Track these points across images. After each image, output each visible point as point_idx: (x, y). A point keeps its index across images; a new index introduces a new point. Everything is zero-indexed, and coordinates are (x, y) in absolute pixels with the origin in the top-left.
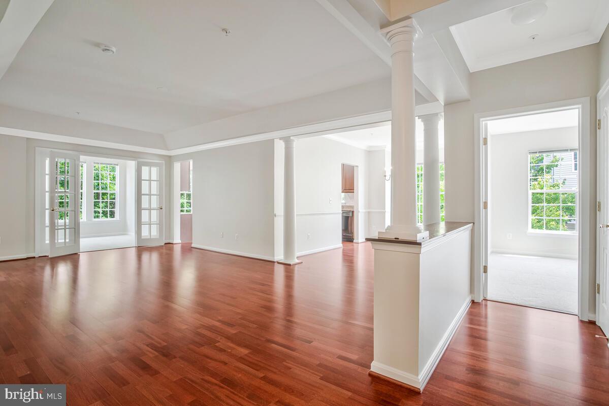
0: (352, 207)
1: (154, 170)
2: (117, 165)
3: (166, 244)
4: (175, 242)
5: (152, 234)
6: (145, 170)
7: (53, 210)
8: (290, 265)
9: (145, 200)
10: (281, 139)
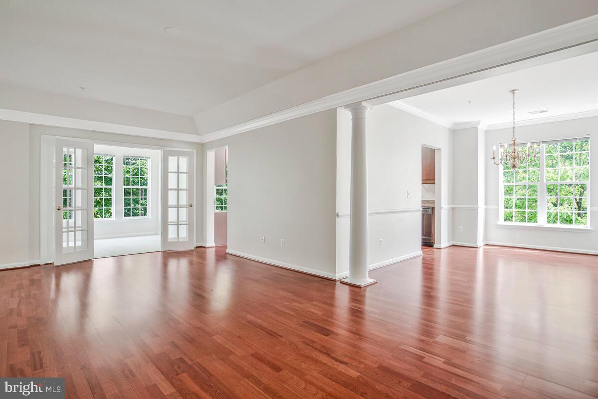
0: (433, 202)
1: (184, 161)
2: (150, 158)
3: (197, 247)
4: (208, 245)
5: (180, 236)
6: (172, 162)
7: (59, 209)
8: (359, 287)
9: (172, 196)
10: (346, 107)
